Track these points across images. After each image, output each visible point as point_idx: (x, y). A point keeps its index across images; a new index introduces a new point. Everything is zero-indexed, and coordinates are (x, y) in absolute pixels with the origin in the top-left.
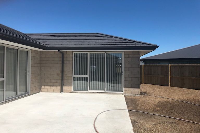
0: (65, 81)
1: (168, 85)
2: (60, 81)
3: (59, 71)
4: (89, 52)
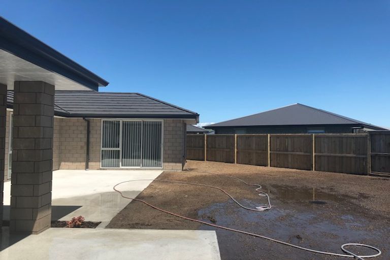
0: (91, 155)
1: (233, 162)
2: (85, 155)
3: (83, 143)
4: (121, 120)
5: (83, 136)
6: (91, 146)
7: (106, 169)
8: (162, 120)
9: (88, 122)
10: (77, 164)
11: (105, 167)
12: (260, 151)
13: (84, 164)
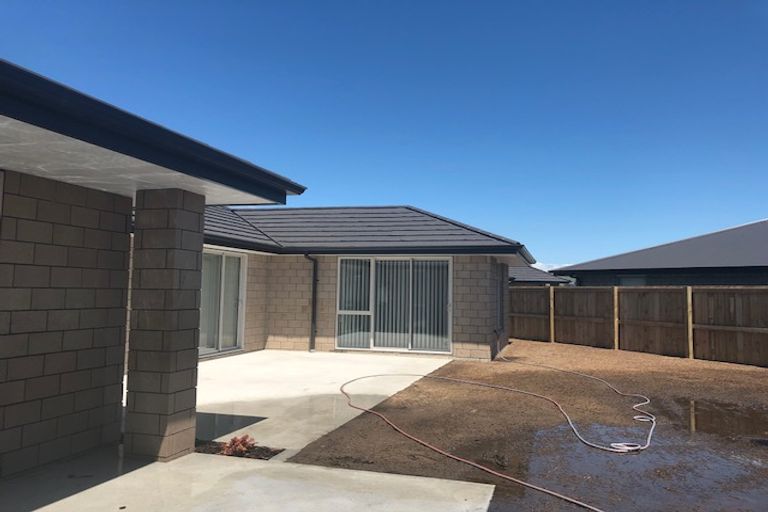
0: (320, 324)
1: (610, 346)
2: (308, 324)
3: (306, 301)
4: (373, 258)
5: (307, 288)
6: (319, 306)
7: (346, 351)
8: (448, 258)
9: (315, 262)
10: (295, 340)
11: (343, 347)
12: (670, 325)
13: (308, 340)
